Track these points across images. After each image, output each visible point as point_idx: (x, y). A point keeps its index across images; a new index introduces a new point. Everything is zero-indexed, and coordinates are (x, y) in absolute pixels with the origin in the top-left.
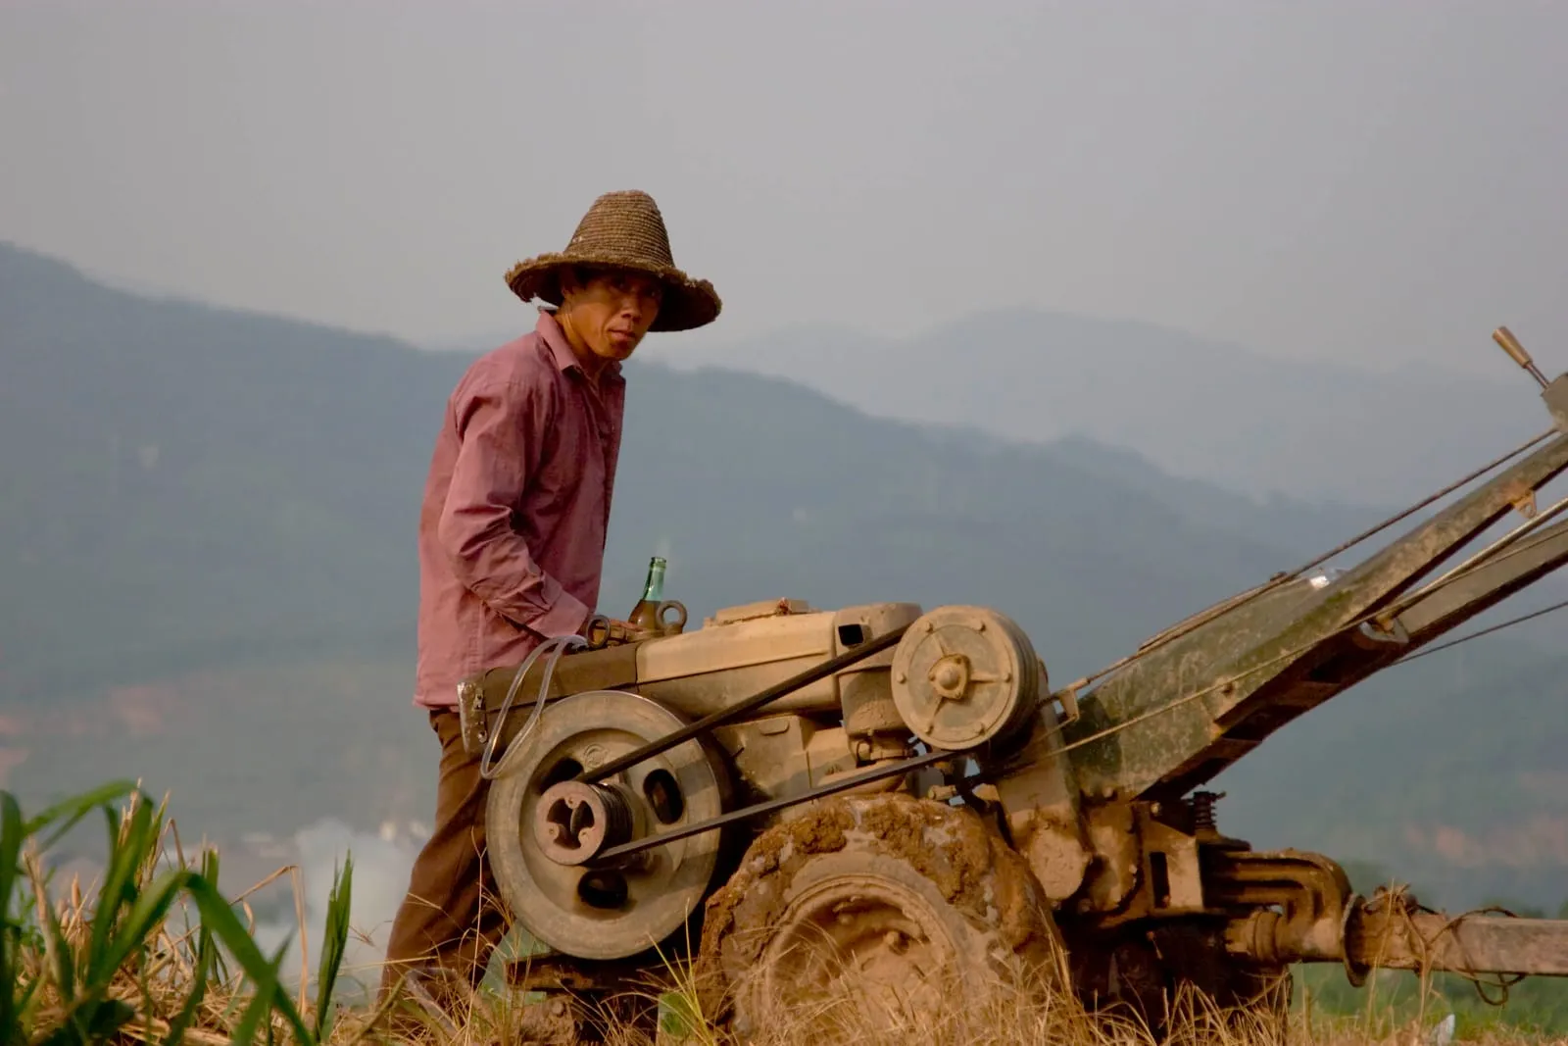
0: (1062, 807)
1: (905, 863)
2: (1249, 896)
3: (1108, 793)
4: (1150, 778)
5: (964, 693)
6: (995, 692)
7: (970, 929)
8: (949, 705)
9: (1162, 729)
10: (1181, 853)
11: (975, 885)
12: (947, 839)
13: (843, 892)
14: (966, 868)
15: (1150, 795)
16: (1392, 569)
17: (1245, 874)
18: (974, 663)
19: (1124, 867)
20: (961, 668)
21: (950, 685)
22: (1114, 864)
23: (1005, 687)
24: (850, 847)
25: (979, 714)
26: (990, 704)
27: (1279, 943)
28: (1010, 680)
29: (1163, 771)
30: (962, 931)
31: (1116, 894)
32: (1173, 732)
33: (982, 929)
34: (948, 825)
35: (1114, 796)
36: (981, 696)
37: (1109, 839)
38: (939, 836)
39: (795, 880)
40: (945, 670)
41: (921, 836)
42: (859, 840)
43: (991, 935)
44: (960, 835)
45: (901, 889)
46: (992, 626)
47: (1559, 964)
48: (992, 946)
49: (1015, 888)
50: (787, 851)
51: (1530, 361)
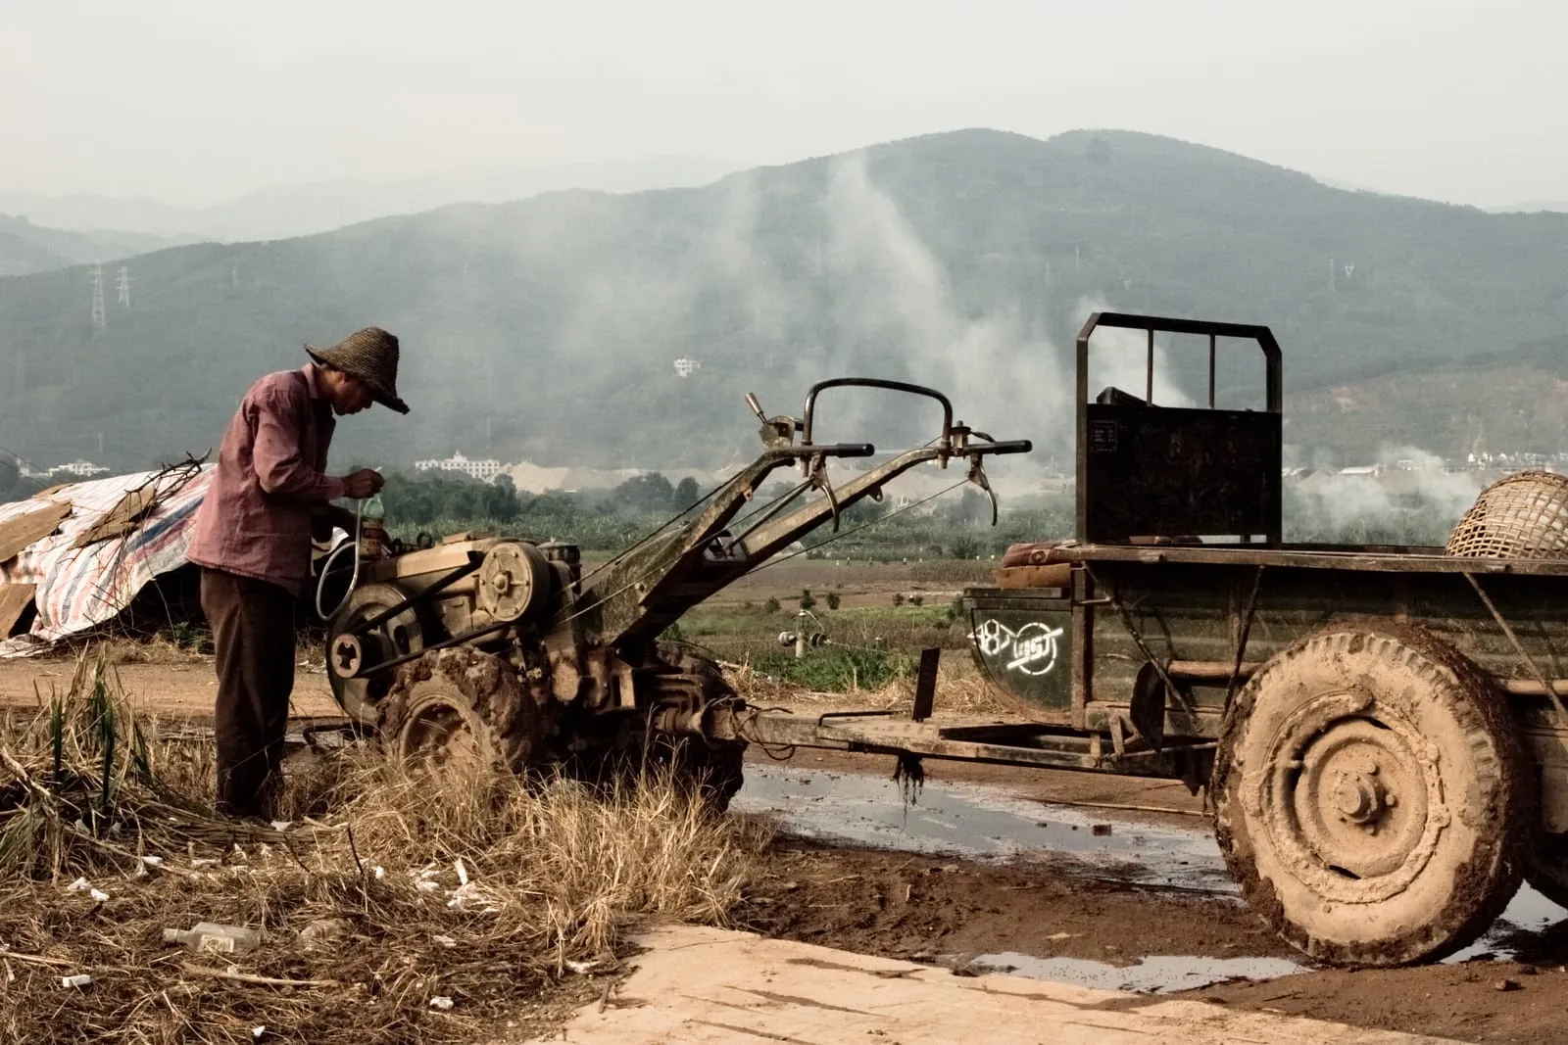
0: (570, 651)
1: (456, 687)
2: (668, 699)
3: (596, 642)
4: (616, 635)
5: (508, 590)
6: (522, 590)
7: (482, 723)
8: (503, 597)
9: (621, 608)
10: (626, 677)
11: (486, 700)
12: (477, 674)
13: (433, 702)
14: (482, 691)
15: (615, 644)
16: (700, 526)
17: (666, 687)
18: (514, 575)
19: (602, 684)
20: (505, 578)
21: (501, 586)
22: (598, 682)
23: (526, 588)
24: (433, 678)
25: (515, 603)
26: (520, 598)
27: (677, 724)
28: (528, 584)
29: (621, 631)
30: (480, 725)
31: (599, 697)
32: (625, 610)
33: (489, 724)
34: (479, 666)
35: (600, 643)
36: (517, 593)
37: (596, 668)
38: (473, 673)
39: (411, 694)
40: (499, 578)
41: (464, 673)
42: (437, 675)
43: (493, 728)
44: (484, 672)
45: (455, 701)
46: (522, 555)
47: (801, 740)
48: (492, 734)
49: (509, 701)
50: (407, 680)
51: (762, 412)
